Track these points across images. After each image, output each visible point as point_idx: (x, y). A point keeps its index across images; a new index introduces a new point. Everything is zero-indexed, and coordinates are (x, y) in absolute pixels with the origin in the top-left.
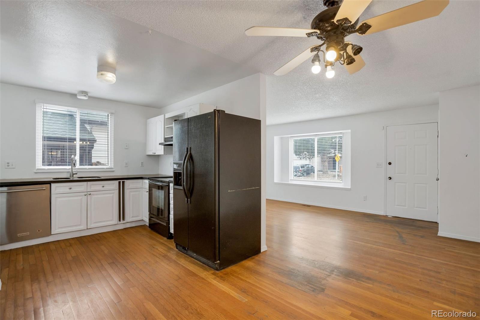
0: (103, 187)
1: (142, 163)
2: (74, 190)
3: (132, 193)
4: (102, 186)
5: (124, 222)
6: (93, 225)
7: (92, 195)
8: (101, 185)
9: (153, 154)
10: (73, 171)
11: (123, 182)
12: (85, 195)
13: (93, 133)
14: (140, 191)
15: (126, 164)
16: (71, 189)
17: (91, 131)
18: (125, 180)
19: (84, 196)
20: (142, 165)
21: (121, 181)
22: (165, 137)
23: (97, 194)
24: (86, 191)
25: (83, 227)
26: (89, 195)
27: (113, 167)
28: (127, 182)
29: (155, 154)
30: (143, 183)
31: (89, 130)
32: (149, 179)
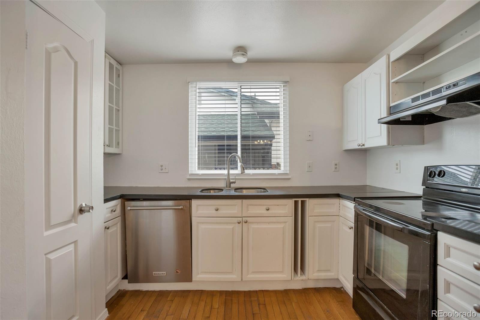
0: (268, 210)
1: (336, 165)
2: (222, 212)
3: (319, 225)
4: (265, 207)
5: (303, 277)
6: (252, 276)
7: (250, 223)
8: (264, 205)
9: (360, 147)
10: (231, 177)
11: (303, 202)
12: (239, 223)
13: (273, 129)
14: (334, 221)
15: (310, 167)
16: (218, 210)
17: (270, 126)
18: (307, 199)
19: (237, 224)
20: (336, 168)
21: (300, 200)
22: (392, 105)
23: (258, 223)
24: (240, 215)
25: (235, 277)
26: (245, 222)
27: (288, 172)
28: (310, 203)
29: (363, 147)
30: (341, 206)
31: (268, 124)
32: (354, 200)
